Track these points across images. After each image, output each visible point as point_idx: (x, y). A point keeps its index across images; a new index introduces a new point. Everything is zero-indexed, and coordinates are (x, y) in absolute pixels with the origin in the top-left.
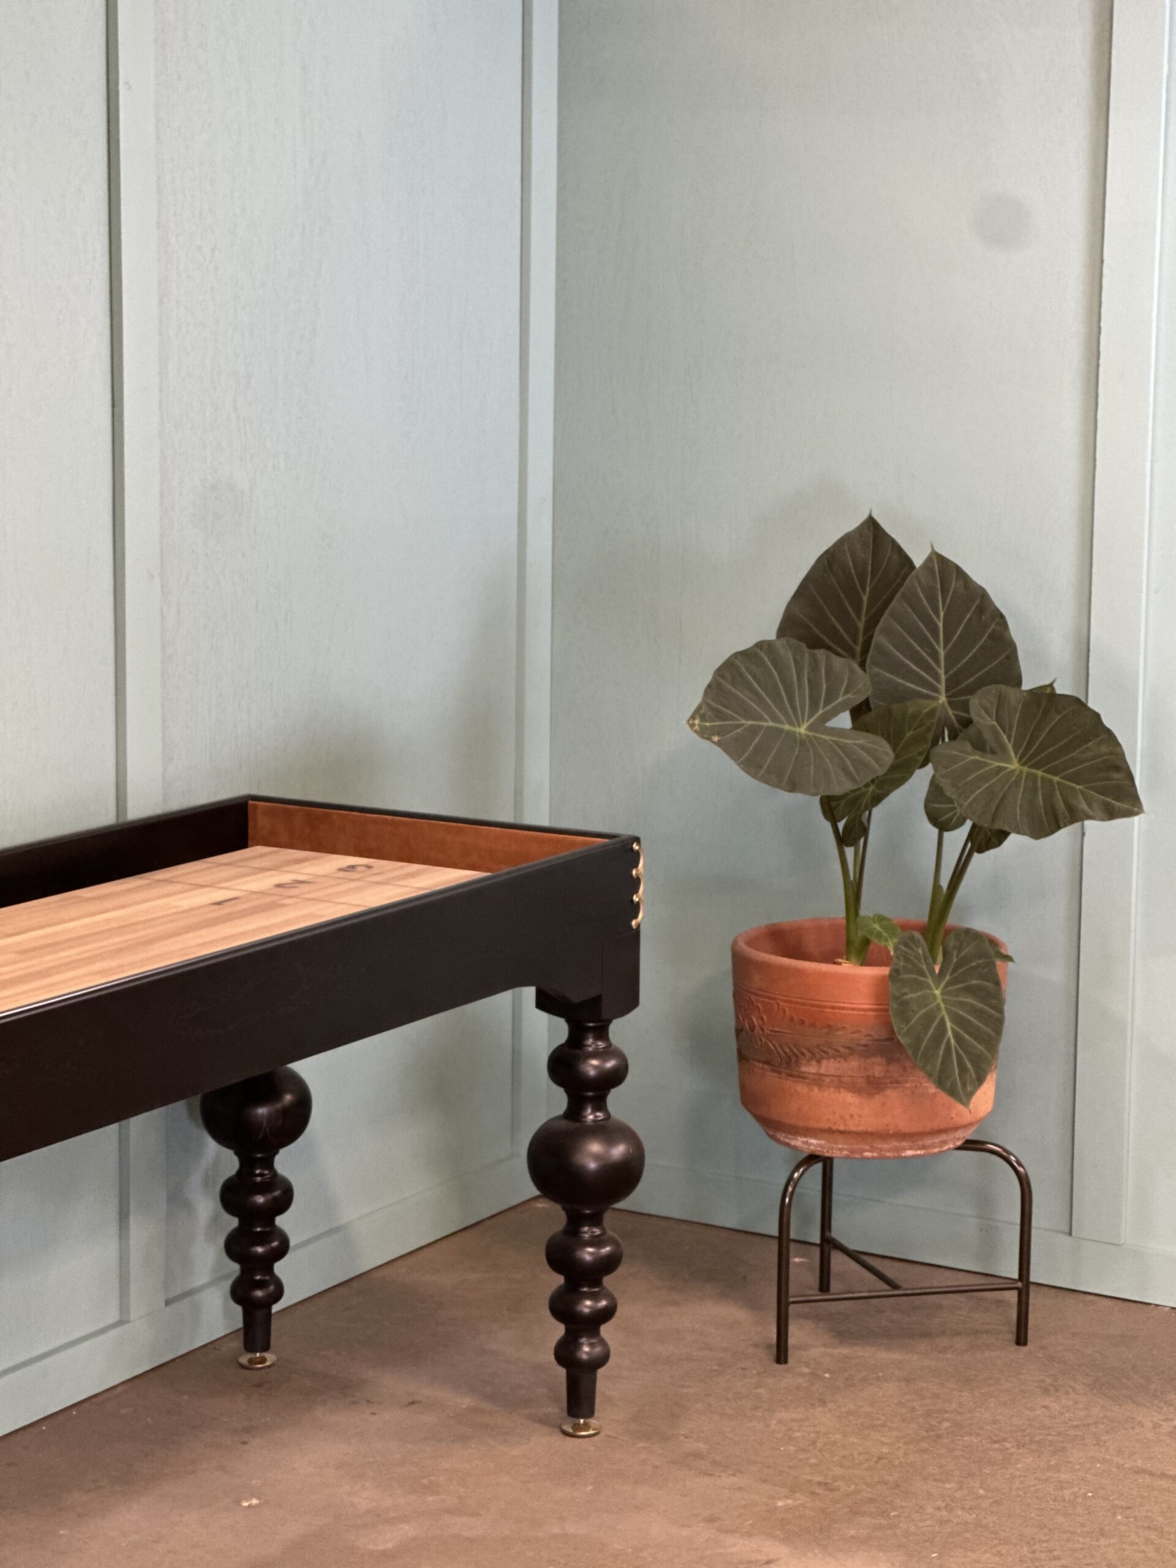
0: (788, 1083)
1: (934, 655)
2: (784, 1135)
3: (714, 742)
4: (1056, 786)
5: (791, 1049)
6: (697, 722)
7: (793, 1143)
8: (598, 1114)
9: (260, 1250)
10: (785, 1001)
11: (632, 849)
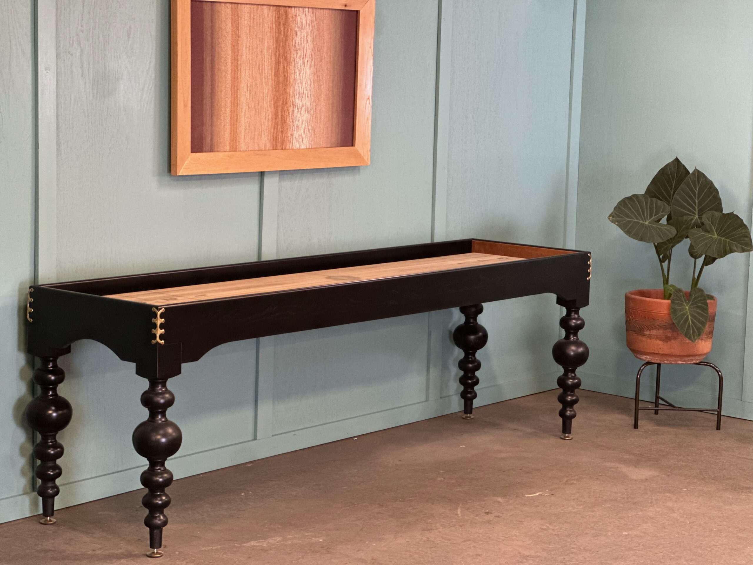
0: (640, 338)
1: (695, 203)
2: (639, 355)
3: (616, 224)
4: (727, 242)
5: (641, 326)
6: (611, 218)
7: (642, 358)
8: (575, 338)
9: (470, 381)
10: (640, 311)
11: (588, 255)
